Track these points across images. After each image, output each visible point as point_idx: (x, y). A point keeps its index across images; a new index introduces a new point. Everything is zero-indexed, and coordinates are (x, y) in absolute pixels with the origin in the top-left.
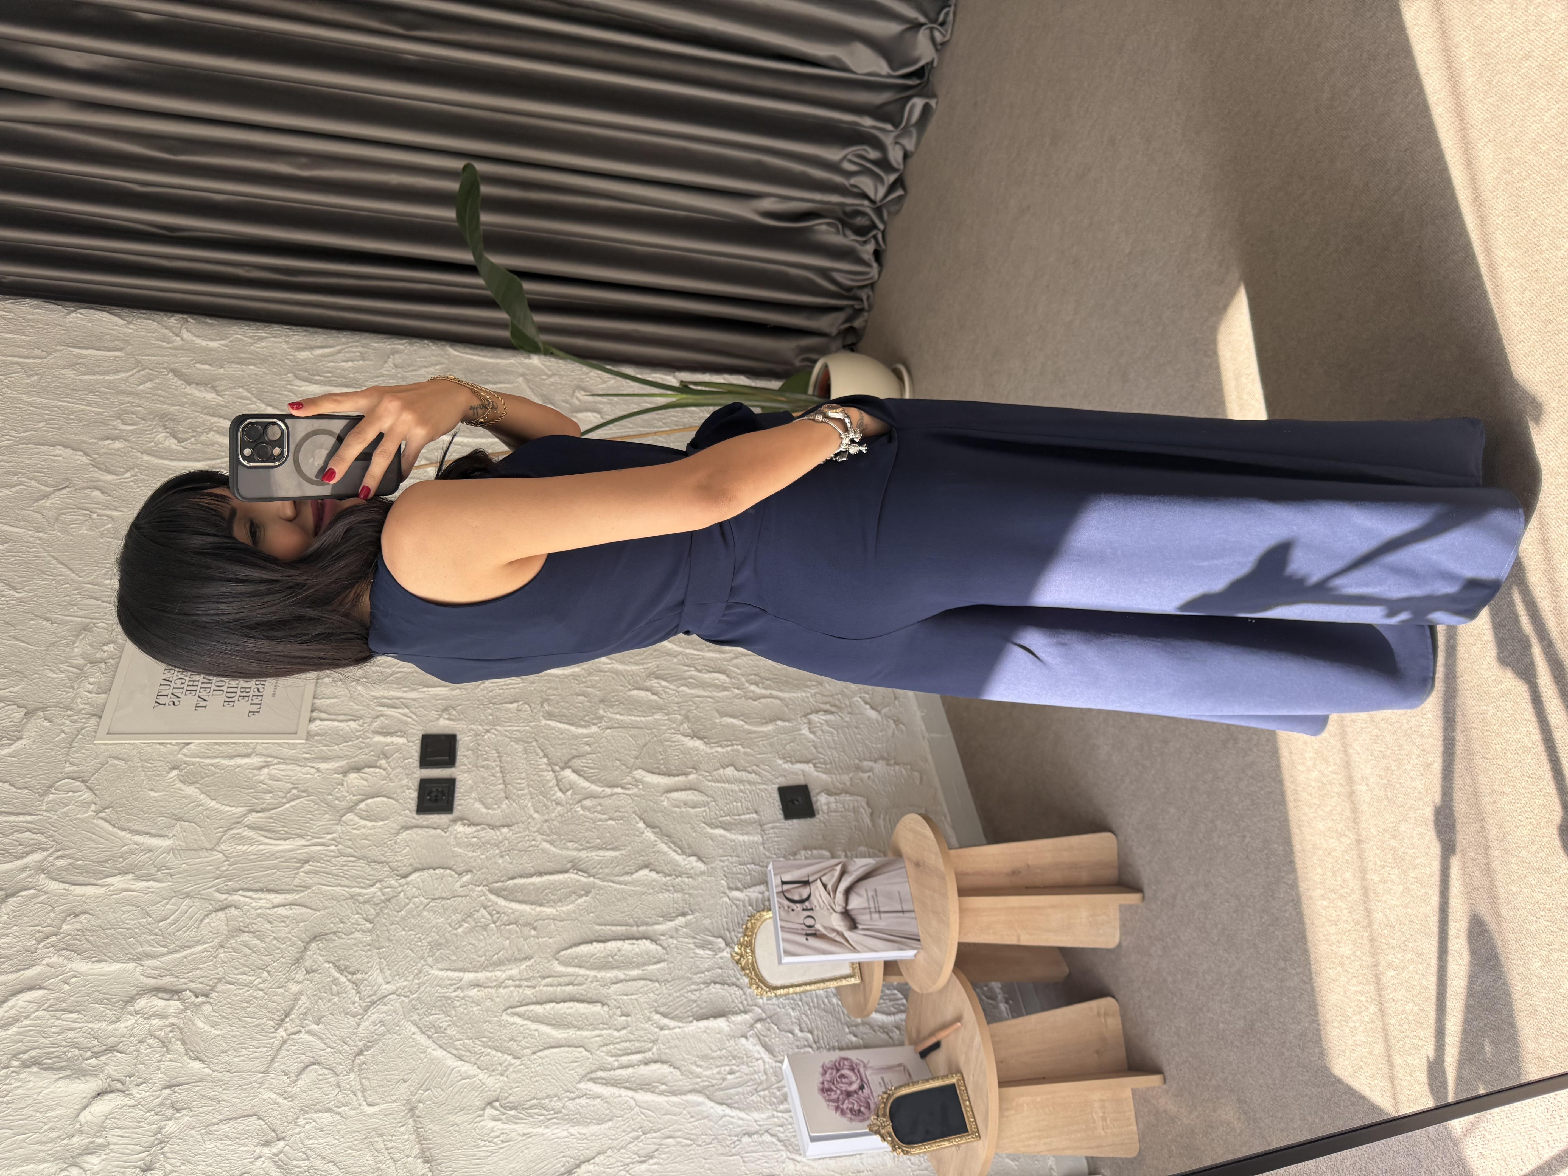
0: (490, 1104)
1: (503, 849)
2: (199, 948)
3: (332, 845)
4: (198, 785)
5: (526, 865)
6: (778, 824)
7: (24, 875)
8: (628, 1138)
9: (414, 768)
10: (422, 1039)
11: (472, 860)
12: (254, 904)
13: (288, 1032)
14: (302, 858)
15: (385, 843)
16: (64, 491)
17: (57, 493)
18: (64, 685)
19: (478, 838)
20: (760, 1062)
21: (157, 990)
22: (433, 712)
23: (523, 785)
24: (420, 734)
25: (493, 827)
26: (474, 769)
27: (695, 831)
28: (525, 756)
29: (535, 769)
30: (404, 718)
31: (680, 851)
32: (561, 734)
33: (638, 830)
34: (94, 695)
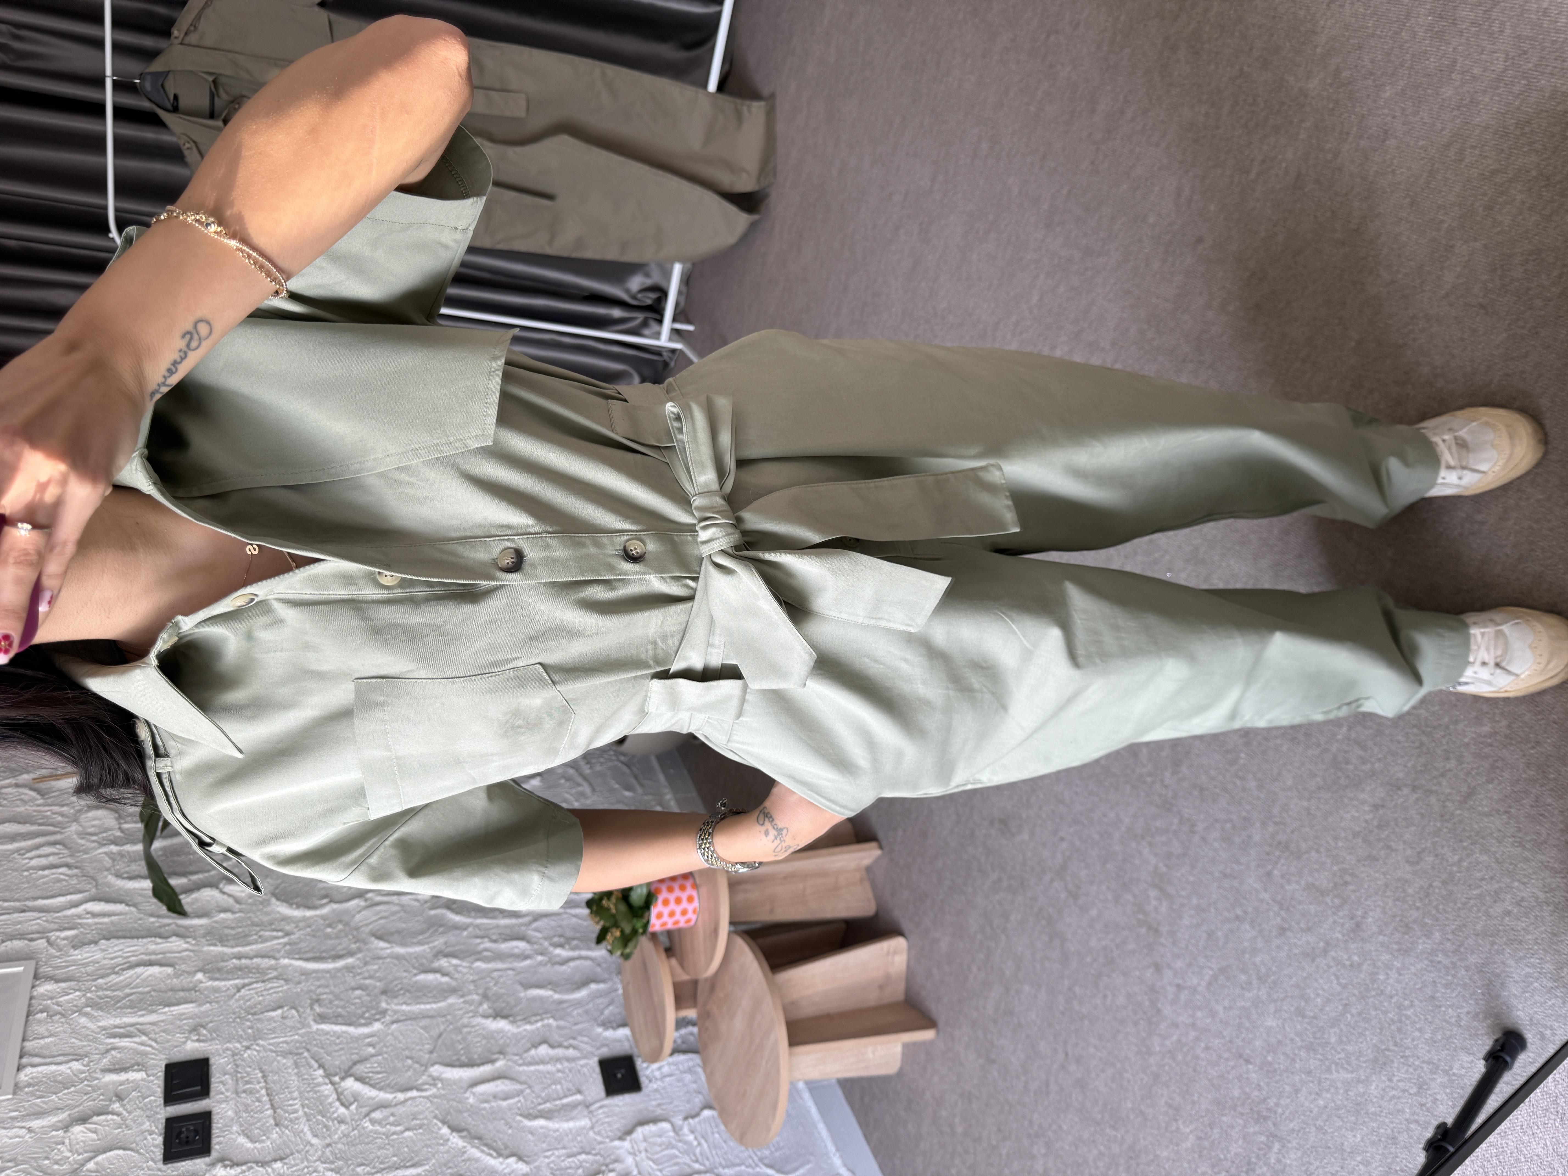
6: (601, 1103)
9: (157, 1107)
22: (178, 1035)
23: (296, 1107)
24: (163, 1065)
25: (264, 1164)
26: (234, 1096)
27: (510, 1127)
28: (296, 1071)
29: (309, 1084)
30: (143, 1048)
31: (495, 1154)
32: (338, 1038)
33: (441, 1138)
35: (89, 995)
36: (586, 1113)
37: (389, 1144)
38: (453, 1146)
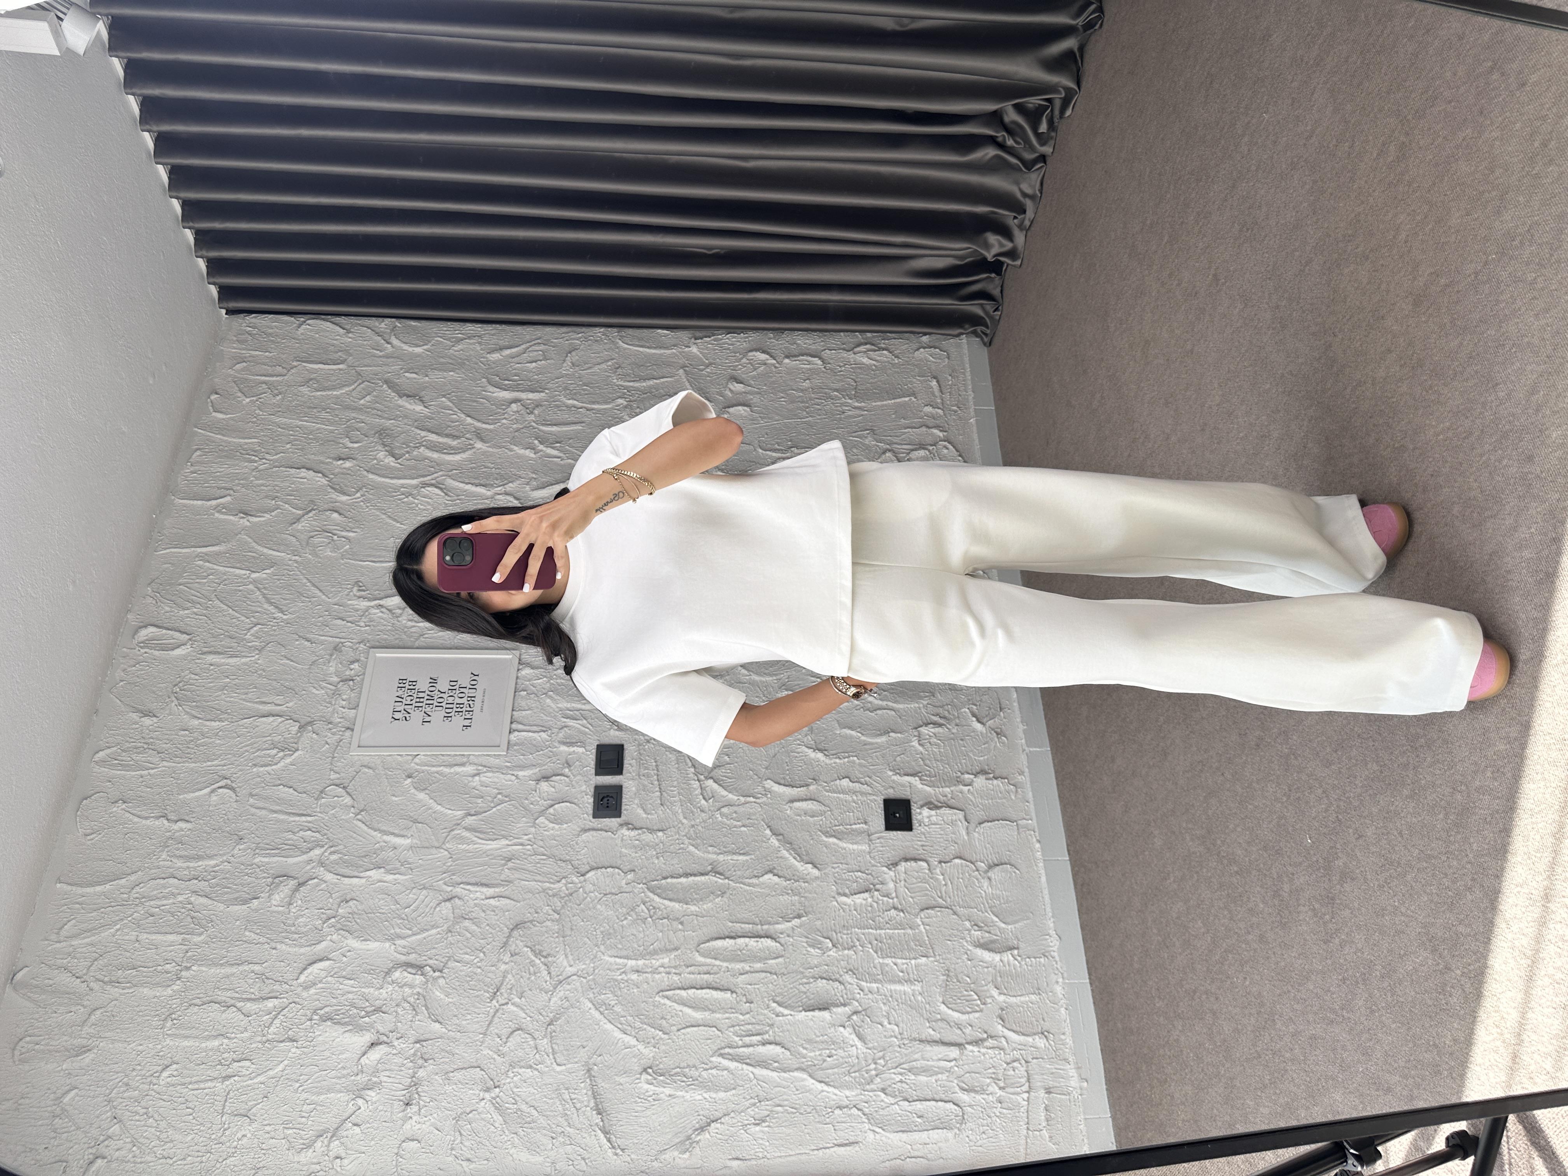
0: (645, 1070)
1: (659, 851)
2: (434, 931)
3: (528, 845)
4: (427, 791)
5: (677, 866)
6: (882, 836)
7: (309, 867)
8: (747, 1104)
9: (591, 775)
10: (597, 1014)
11: (635, 860)
12: (472, 896)
13: (500, 1003)
14: (506, 856)
15: (569, 844)
16: (311, 515)
17: (306, 517)
18: (325, 701)
19: (640, 841)
20: (854, 1048)
21: (408, 965)
23: (675, 793)
24: (596, 744)
25: (652, 831)
26: (637, 777)
27: (812, 839)
28: (677, 765)
29: (684, 778)
30: (583, 729)
31: (799, 858)
33: (765, 837)
34: (346, 710)
36: (867, 841)
37: (730, 834)
38: (772, 844)
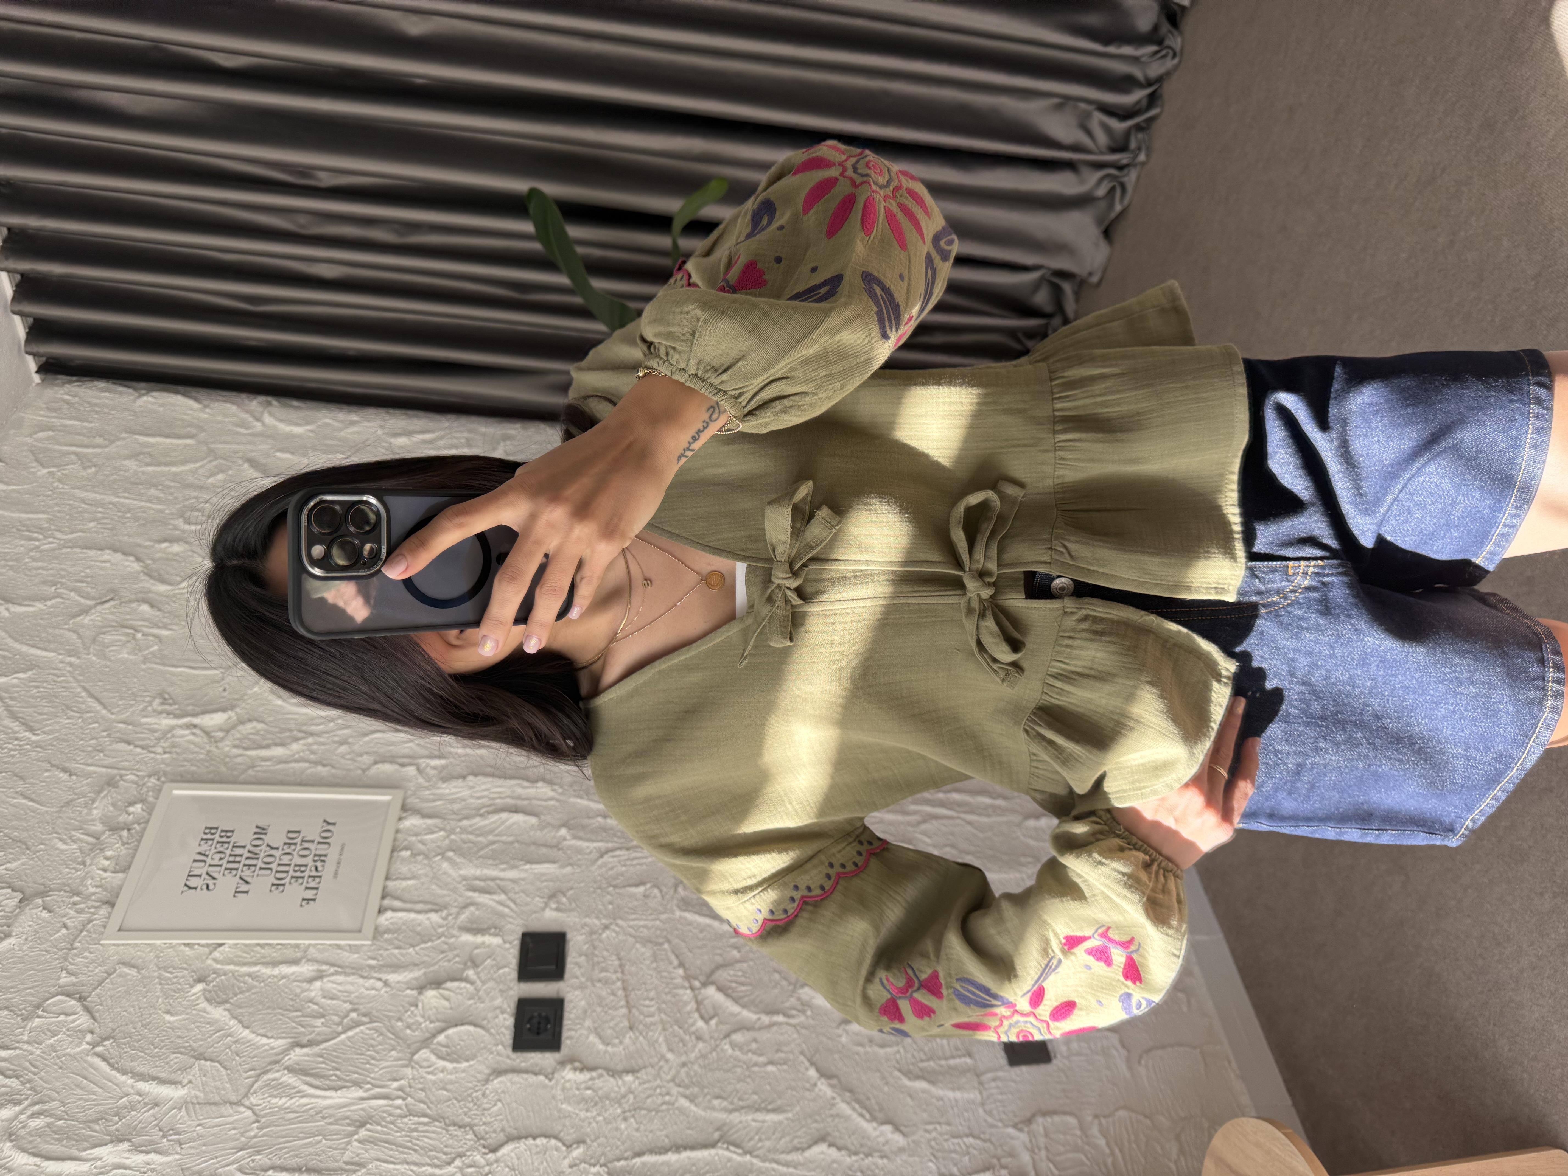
1: (626, 1107)
3: (399, 1097)
4: (228, 1006)
5: (658, 1133)
6: (1000, 1074)
9: (511, 981)
11: (586, 1124)
14: (356, 1117)
15: (470, 1095)
16: (107, 605)
17: (99, 608)
18: (74, 860)
19: (594, 1090)
22: (537, 899)
23: (652, 1009)
24: (520, 931)
25: (614, 1073)
26: (589, 984)
27: (887, 1084)
28: (654, 965)
29: (668, 984)
30: (501, 908)
31: (867, 1116)
32: (701, 931)
33: (808, 1082)
34: (109, 874)
35: (453, 837)
36: (976, 1084)
37: (749, 1076)
38: (821, 1094)
